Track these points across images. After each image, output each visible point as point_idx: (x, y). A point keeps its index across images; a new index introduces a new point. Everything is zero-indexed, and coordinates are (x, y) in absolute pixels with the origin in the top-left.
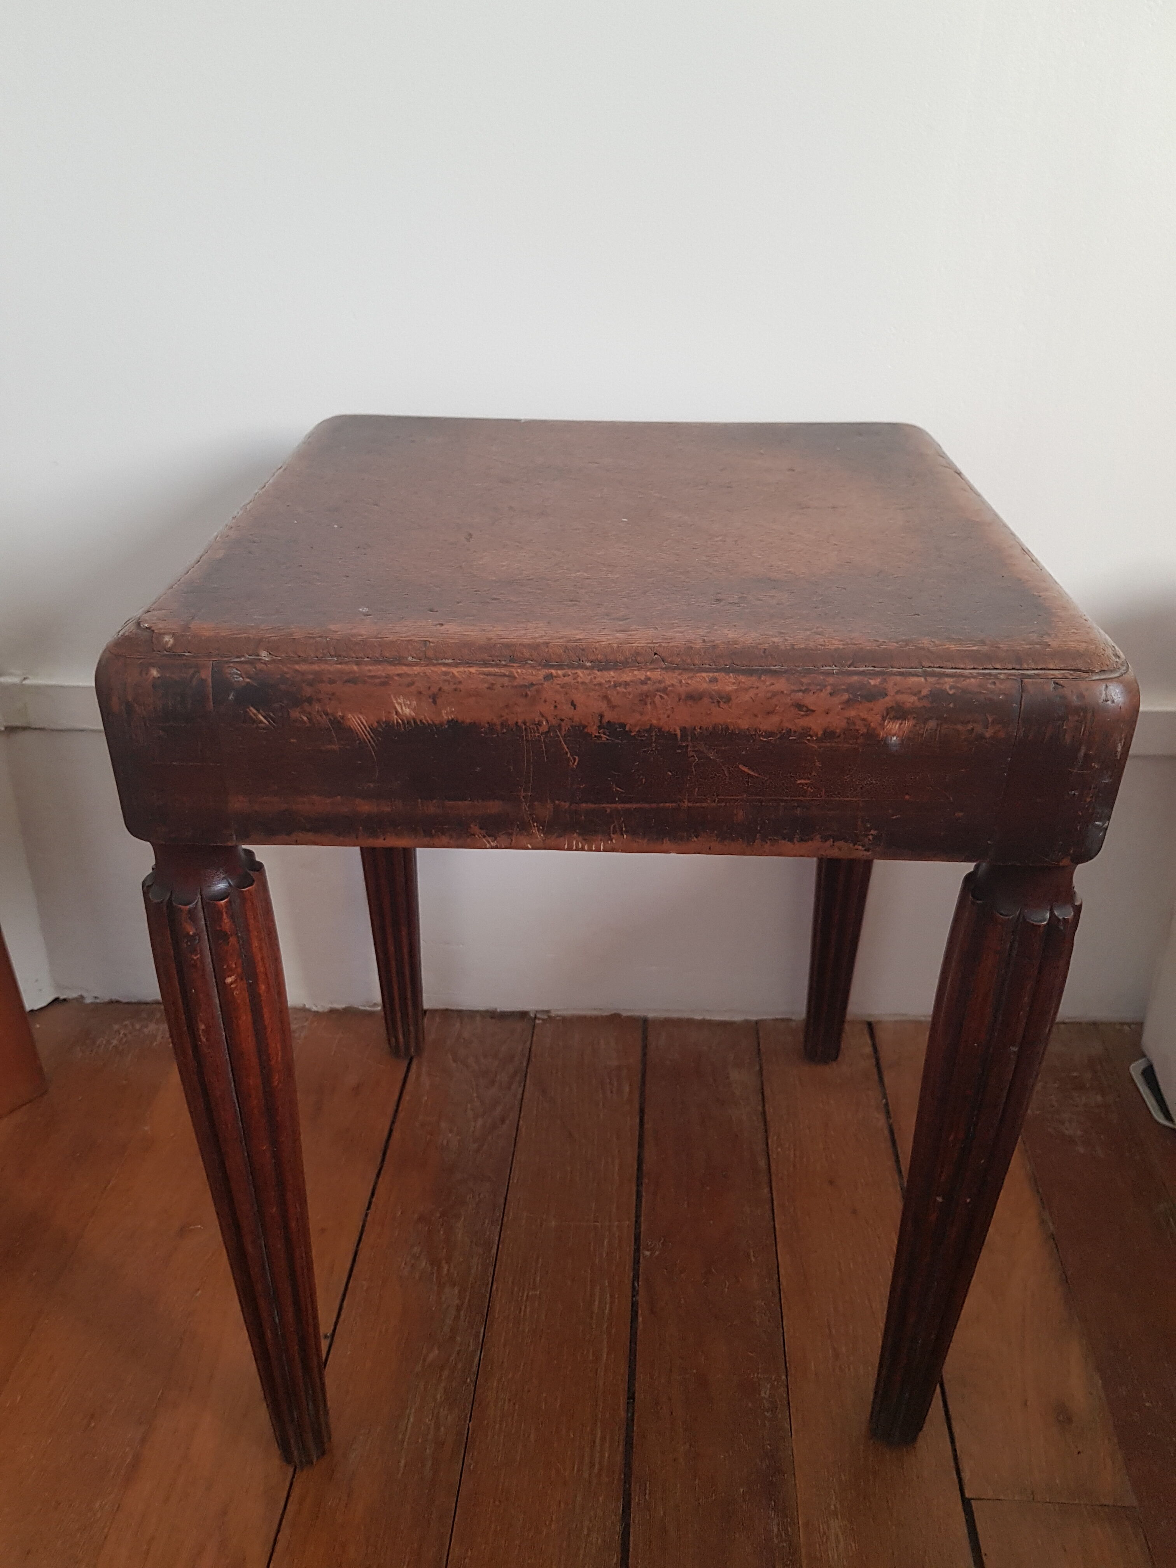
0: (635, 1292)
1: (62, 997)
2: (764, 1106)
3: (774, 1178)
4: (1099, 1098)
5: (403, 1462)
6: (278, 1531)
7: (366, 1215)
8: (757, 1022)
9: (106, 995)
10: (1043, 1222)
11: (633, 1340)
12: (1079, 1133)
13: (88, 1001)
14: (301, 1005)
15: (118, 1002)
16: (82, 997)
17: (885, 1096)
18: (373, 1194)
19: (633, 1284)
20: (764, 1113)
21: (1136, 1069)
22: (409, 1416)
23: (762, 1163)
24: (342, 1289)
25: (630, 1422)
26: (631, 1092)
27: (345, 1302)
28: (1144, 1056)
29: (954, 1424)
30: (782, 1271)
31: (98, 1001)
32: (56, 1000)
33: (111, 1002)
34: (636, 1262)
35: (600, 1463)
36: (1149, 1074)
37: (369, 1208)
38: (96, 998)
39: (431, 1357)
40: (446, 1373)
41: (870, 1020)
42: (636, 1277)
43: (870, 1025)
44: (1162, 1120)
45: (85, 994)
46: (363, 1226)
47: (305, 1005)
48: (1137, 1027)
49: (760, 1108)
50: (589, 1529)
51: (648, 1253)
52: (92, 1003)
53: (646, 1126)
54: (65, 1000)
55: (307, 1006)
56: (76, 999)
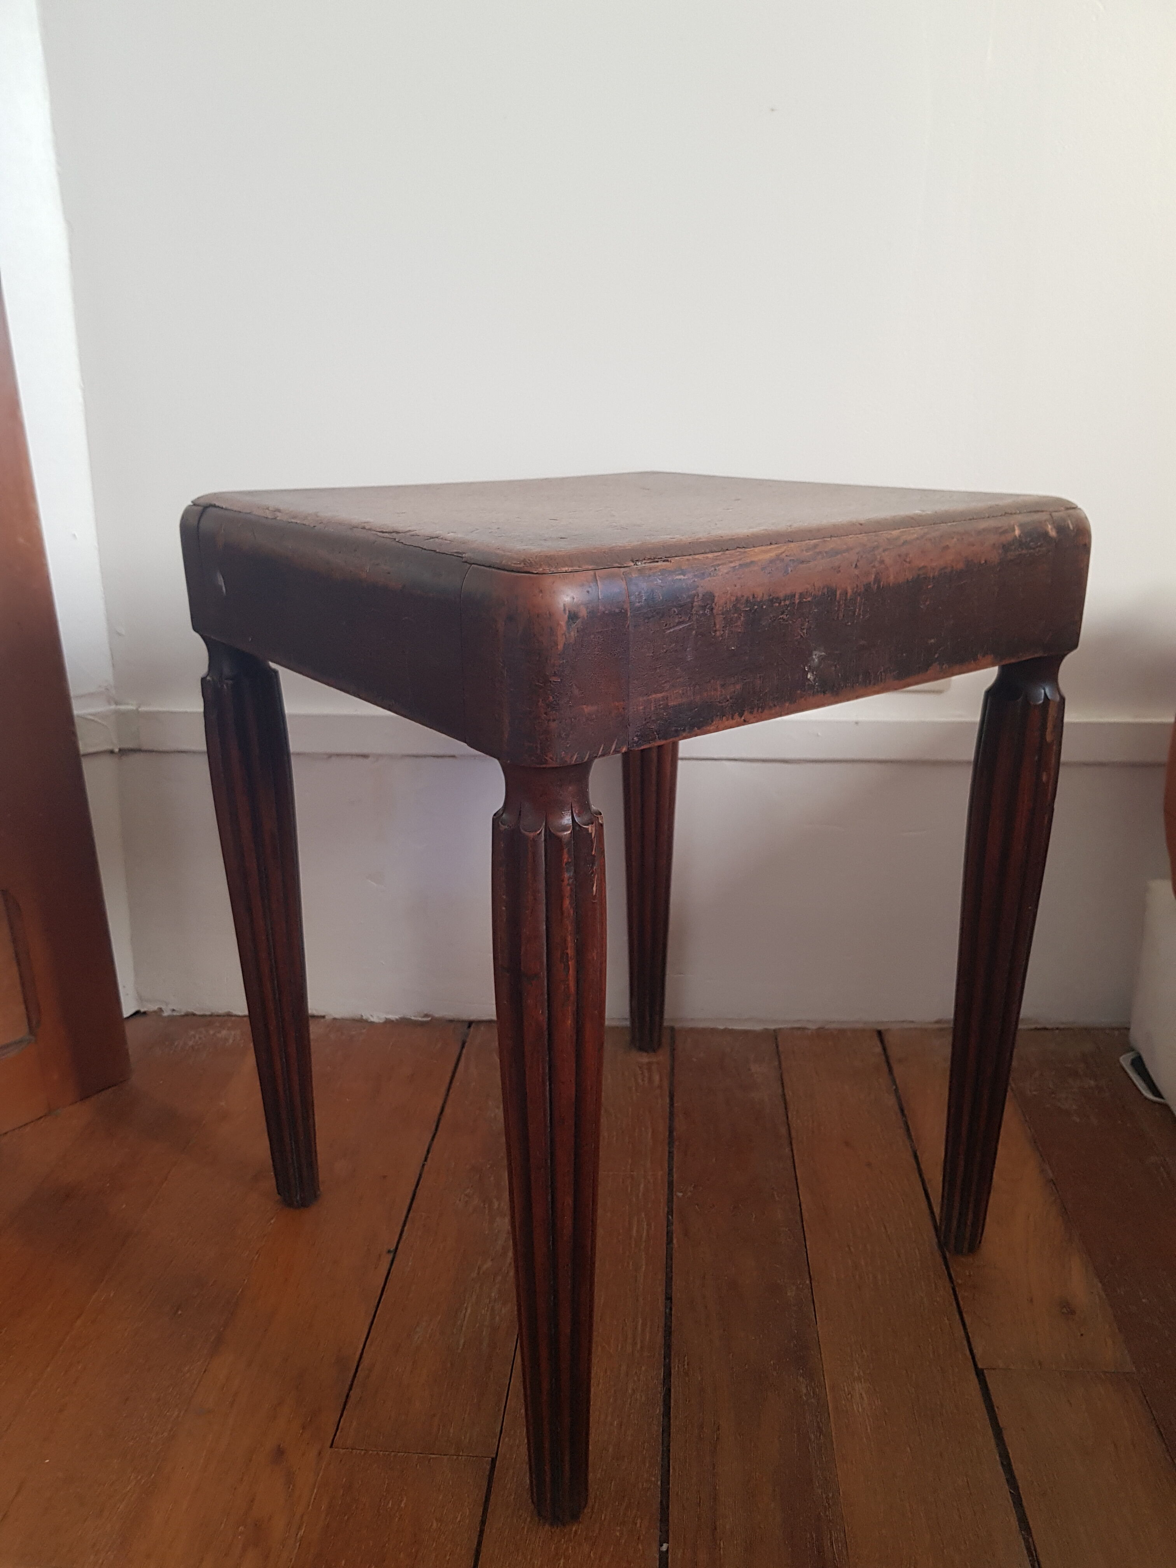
0: (669, 1223)
1: (142, 1010)
2: (783, 1089)
3: (794, 1141)
4: (1092, 1083)
5: (462, 1342)
6: (350, 1389)
7: (423, 1165)
8: (775, 1030)
9: (183, 1008)
10: (1042, 1170)
11: (669, 1256)
12: (1074, 1107)
13: (165, 1014)
14: (359, 1017)
15: (194, 1015)
16: (161, 1010)
17: (894, 1082)
18: (428, 1152)
19: (668, 1218)
20: (784, 1095)
21: (1125, 1061)
22: (466, 1309)
23: (783, 1130)
24: (403, 1218)
25: (668, 1316)
26: (661, 1080)
27: (406, 1228)
28: (1133, 1050)
29: (965, 1315)
30: (803, 1206)
31: (175, 1014)
32: (137, 1013)
33: (187, 1015)
34: (670, 1201)
35: (642, 1342)
36: (1139, 1064)
37: (426, 1160)
38: (173, 1010)
39: (485, 1267)
40: (499, 1278)
41: (879, 1028)
42: (670, 1212)
43: (880, 1033)
44: (1150, 1096)
45: (163, 1007)
46: (420, 1175)
47: (362, 1016)
48: (1125, 1030)
49: (780, 1091)
50: (633, 1390)
51: (680, 1194)
52: (169, 1016)
53: (676, 1105)
54: (145, 1013)
55: (364, 1017)
56: (155, 1012)
